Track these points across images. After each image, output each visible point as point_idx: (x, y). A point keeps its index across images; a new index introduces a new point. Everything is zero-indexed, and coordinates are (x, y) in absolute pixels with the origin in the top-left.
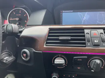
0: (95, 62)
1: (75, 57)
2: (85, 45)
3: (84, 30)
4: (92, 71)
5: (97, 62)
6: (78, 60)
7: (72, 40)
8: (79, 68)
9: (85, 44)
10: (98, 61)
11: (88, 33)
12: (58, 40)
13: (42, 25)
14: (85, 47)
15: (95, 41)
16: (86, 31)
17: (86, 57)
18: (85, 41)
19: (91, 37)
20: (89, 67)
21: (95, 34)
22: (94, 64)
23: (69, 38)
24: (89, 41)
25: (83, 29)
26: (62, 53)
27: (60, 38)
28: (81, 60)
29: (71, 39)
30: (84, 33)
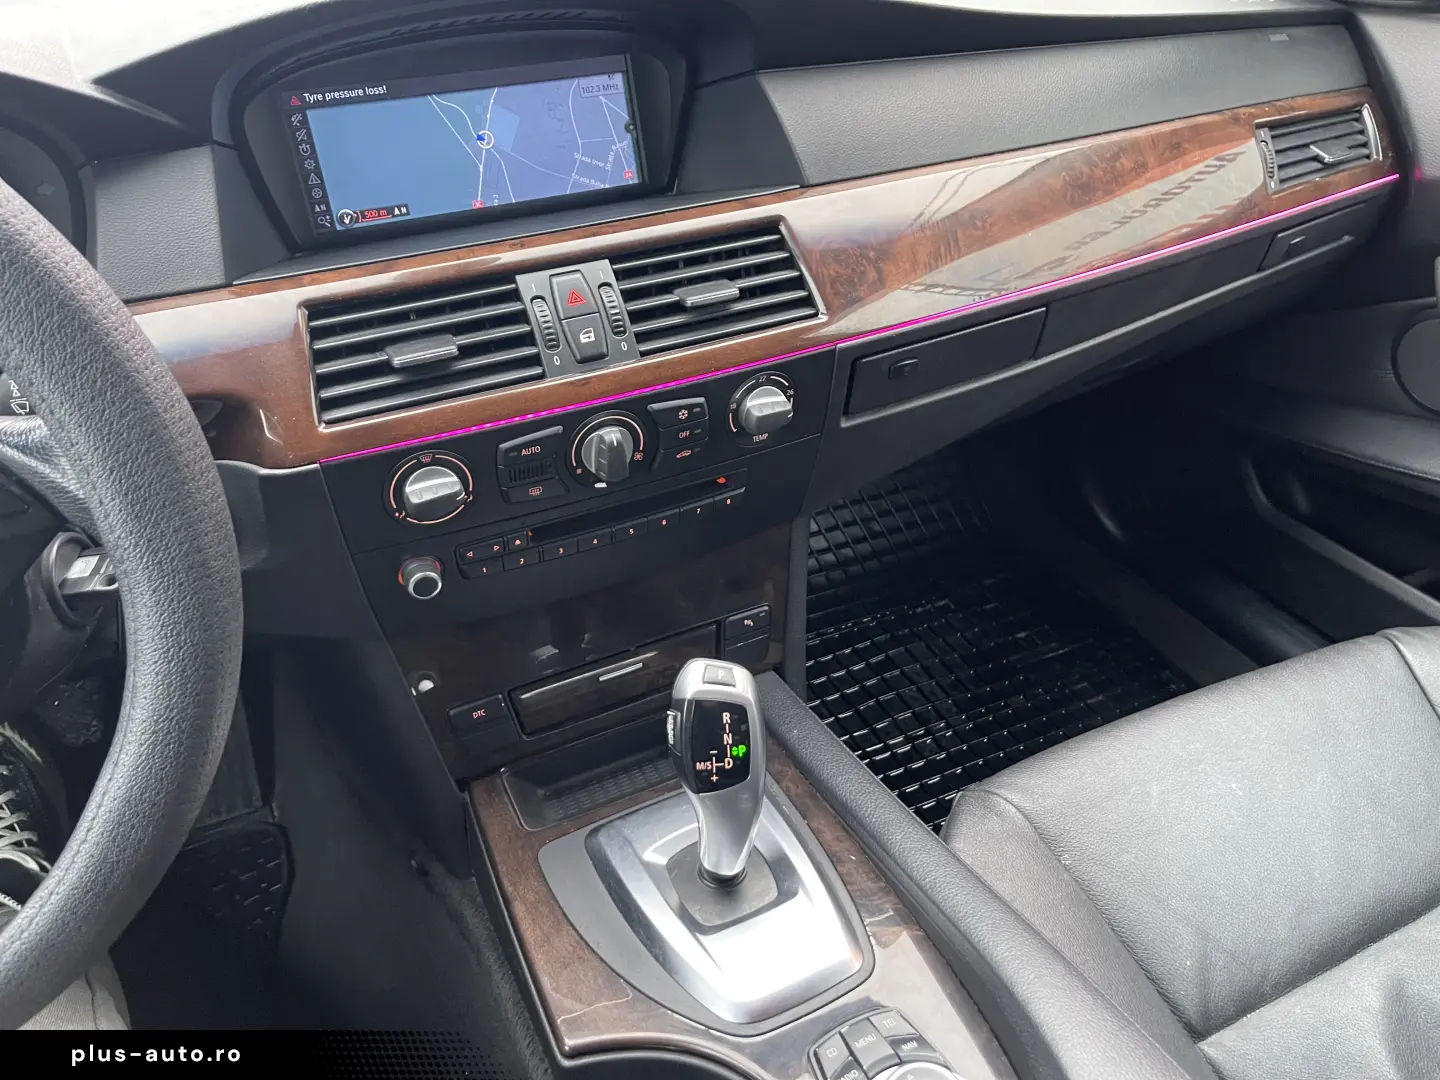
0: (601, 439)
1: (504, 446)
2: (538, 371)
3: (514, 282)
4: (598, 485)
5: (607, 438)
6: (524, 452)
7: (466, 351)
8: (536, 492)
9: (535, 360)
10: (612, 435)
11: (542, 298)
12: (385, 368)
13: (228, 285)
14: (541, 377)
15: (583, 339)
16: (527, 284)
17: (559, 429)
18: (533, 343)
19: (560, 320)
20: (579, 471)
21: (574, 297)
22: (599, 453)
23: (448, 347)
24: (552, 344)
25: (508, 274)
26: (432, 439)
27: (401, 357)
28: (537, 449)
29: (461, 348)
30: (515, 296)
